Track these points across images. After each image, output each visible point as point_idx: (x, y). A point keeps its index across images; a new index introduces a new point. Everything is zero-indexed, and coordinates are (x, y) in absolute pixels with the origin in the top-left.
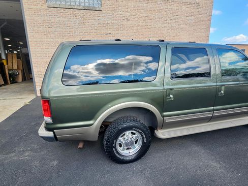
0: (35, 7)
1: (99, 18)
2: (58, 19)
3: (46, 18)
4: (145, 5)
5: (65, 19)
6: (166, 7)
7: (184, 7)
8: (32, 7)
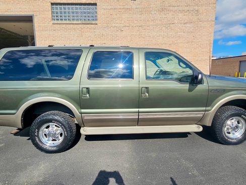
0: (43, 25)
1: (95, 30)
2: (61, 33)
3: (51, 33)
4: (139, 16)
5: (66, 33)
6: (160, 16)
7: (180, 15)
8: (41, 25)
